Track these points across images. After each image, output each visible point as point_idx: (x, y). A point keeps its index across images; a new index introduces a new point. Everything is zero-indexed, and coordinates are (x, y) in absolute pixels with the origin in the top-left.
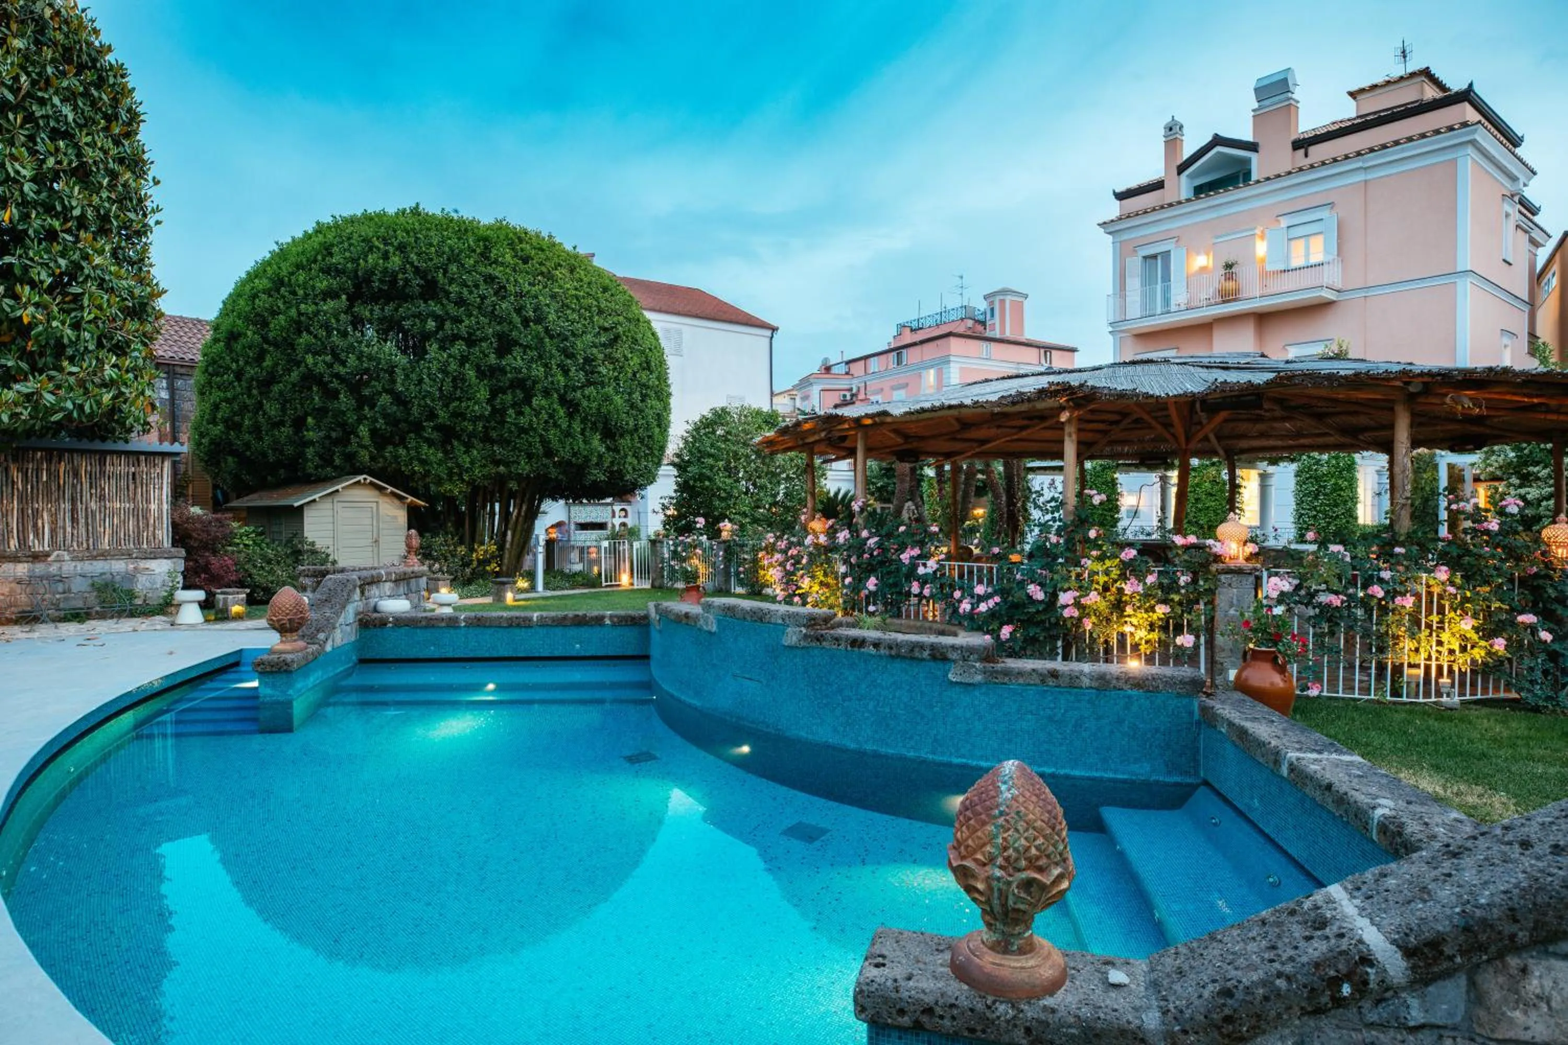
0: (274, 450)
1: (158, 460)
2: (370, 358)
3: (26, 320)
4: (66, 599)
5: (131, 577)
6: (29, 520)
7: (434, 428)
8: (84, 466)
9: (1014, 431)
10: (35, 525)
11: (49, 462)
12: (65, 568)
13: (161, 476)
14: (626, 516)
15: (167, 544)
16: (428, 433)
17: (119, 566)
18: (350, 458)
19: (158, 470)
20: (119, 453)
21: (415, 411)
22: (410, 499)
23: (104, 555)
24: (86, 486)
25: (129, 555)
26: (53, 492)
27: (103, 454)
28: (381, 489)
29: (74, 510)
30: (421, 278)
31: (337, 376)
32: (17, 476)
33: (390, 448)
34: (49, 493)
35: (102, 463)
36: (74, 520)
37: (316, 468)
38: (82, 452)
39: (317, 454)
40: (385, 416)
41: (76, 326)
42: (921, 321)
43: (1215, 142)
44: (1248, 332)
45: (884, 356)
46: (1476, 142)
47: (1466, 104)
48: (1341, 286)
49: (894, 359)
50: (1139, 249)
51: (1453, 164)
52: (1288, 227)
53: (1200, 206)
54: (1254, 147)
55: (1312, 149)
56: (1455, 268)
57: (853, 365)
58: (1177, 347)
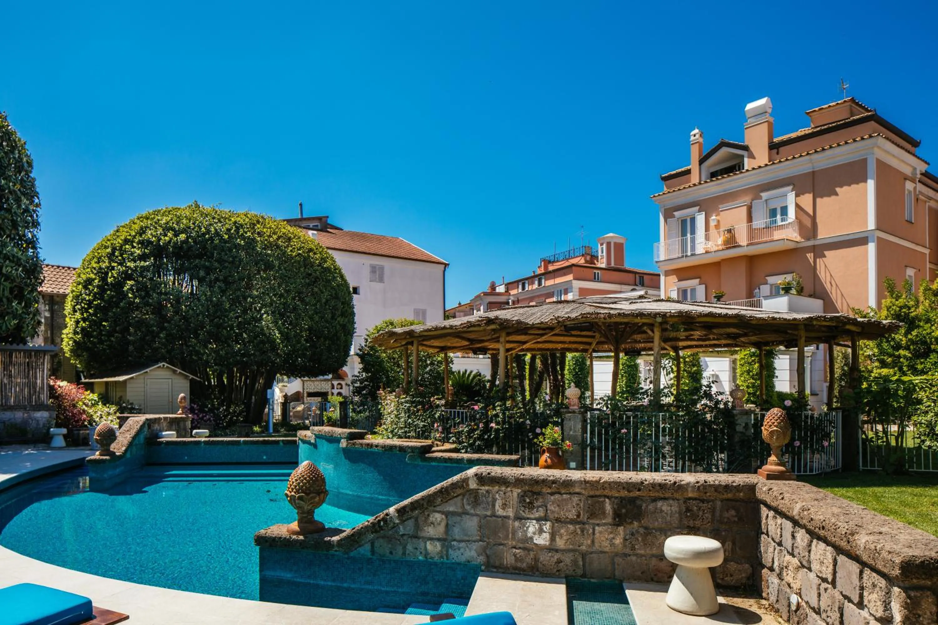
1: (42, 355)
5: (25, 422)
9: (537, 337)
13: (43, 364)
14: (341, 388)
15: (46, 402)
17: (19, 415)
19: (42, 360)
20: (20, 351)
22: (191, 376)
23: (11, 409)
25: (25, 409)
27: (11, 351)
28: (172, 371)
35: (11, 357)
42: (556, 256)
43: (723, 144)
44: (742, 268)
45: (530, 280)
46: (879, 147)
47: (873, 122)
48: (799, 239)
49: (536, 282)
50: (676, 213)
51: (865, 161)
52: (766, 200)
53: (713, 186)
54: (746, 148)
55: (781, 149)
56: (867, 227)
57: (510, 286)
58: (699, 278)
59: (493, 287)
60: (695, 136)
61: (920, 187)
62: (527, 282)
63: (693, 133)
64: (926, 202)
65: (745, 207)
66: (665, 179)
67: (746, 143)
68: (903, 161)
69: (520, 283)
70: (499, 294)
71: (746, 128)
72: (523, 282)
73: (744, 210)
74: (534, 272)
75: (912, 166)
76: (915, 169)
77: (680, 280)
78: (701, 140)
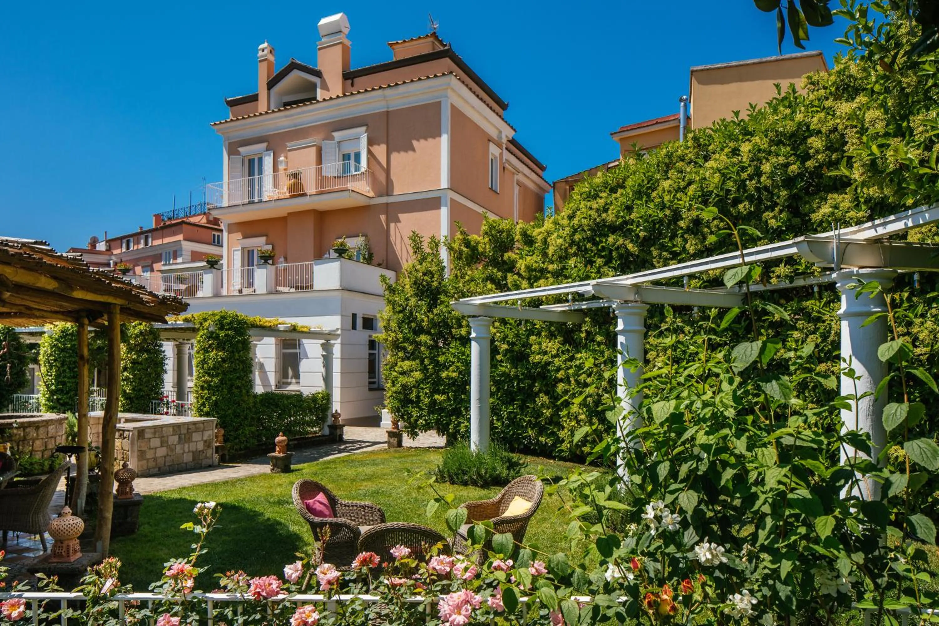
42: (176, 212)
43: (293, 66)
44: (310, 224)
45: (136, 238)
46: (453, 90)
47: (447, 59)
48: (371, 194)
49: (142, 241)
50: (241, 149)
51: (438, 105)
52: (339, 142)
53: (282, 117)
54: (318, 74)
55: (356, 80)
56: (440, 185)
57: (112, 244)
58: (266, 236)
59: (94, 242)
60: (263, 51)
61: (506, 155)
62: (131, 239)
63: (261, 46)
64: (514, 174)
65: (314, 148)
66: (232, 104)
67: (318, 68)
68: (485, 118)
69: (125, 241)
70: (100, 253)
71: (320, 49)
72: (126, 239)
73: (313, 150)
74: (141, 228)
75: (497, 129)
76: (500, 132)
77: (244, 237)
78: (271, 58)
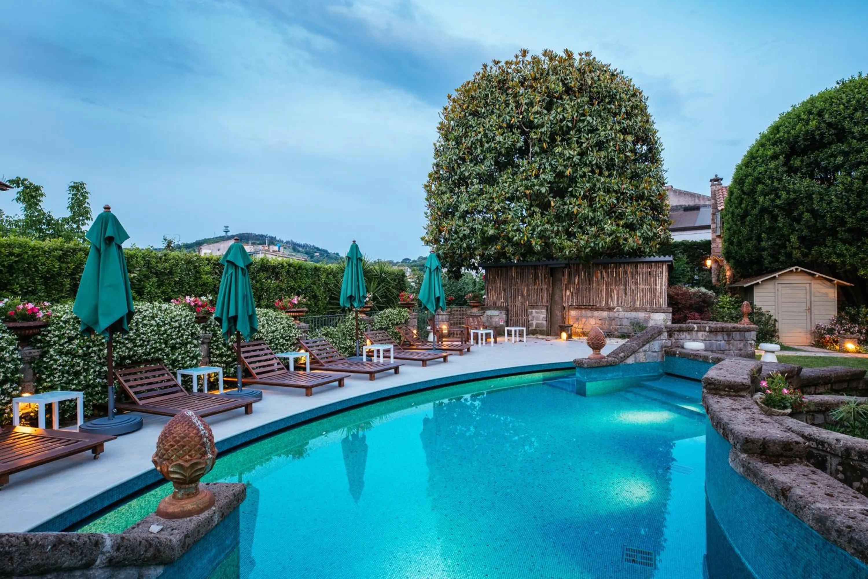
0: (748, 254)
1: (660, 265)
2: (795, 191)
3: (575, 212)
4: (621, 328)
5: (647, 320)
6: (609, 294)
7: (845, 231)
8: (629, 269)
10: (611, 295)
11: (616, 268)
12: (620, 315)
13: (662, 272)
15: (664, 305)
16: (842, 234)
17: (641, 315)
18: (789, 255)
19: (661, 270)
20: (643, 263)
21: (829, 221)
22: (836, 281)
23: (635, 310)
24: (630, 278)
25: (645, 310)
26: (618, 282)
27: (637, 263)
28: (813, 275)
29: (626, 289)
30: (834, 129)
31: (777, 206)
32: (605, 275)
33: (816, 248)
34: (616, 282)
35: (636, 267)
36: (626, 294)
37: (770, 263)
38: (628, 263)
39: (769, 255)
40: (808, 227)
41: (594, 211)
